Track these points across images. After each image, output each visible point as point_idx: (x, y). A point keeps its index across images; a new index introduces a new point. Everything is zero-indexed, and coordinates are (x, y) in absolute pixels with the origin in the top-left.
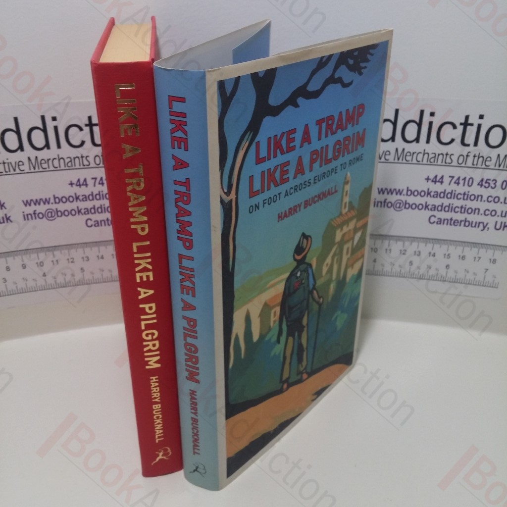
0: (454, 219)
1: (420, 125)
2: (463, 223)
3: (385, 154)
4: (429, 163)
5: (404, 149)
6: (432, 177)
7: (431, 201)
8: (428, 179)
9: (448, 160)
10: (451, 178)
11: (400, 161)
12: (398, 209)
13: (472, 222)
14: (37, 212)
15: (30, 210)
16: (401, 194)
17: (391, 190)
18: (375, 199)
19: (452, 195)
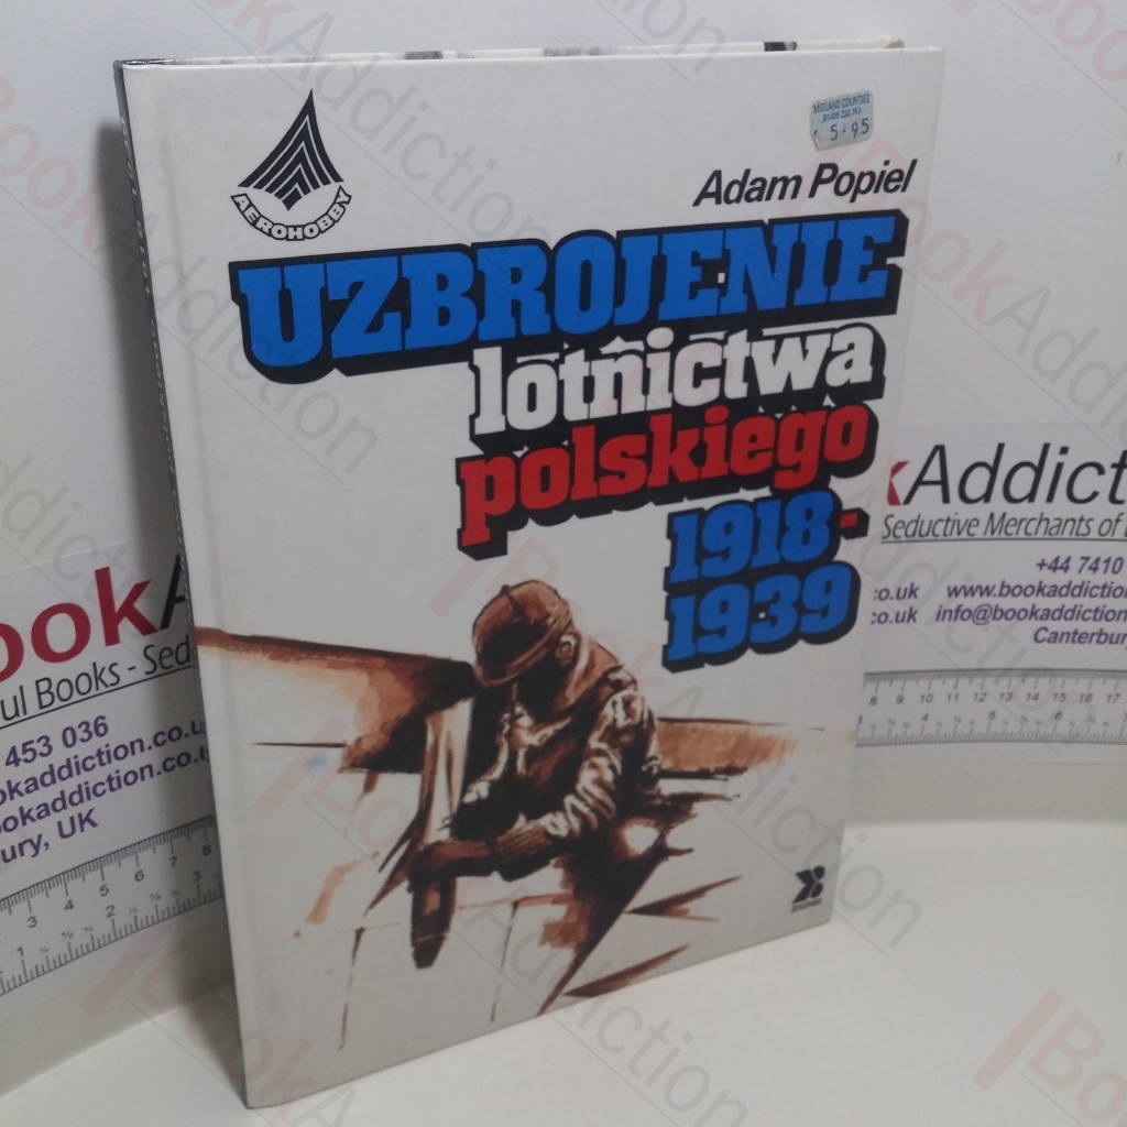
0: (1080, 631)
1: (1039, 470)
2: (1095, 638)
3: (970, 526)
4: (1047, 536)
5: (1004, 515)
6: (1049, 561)
7: (1043, 603)
8: (1042, 565)
9: (1083, 529)
10: (1083, 561)
11: (996, 535)
13: (1113, 635)
16: (989, 594)
17: (972, 588)
19: (1084, 590)
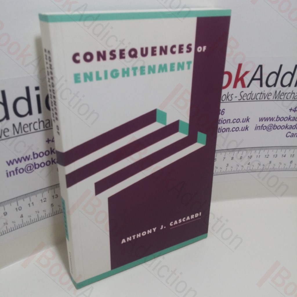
12: (269, 130)
14: (18, 169)
15: (12, 168)
18: (257, 125)
